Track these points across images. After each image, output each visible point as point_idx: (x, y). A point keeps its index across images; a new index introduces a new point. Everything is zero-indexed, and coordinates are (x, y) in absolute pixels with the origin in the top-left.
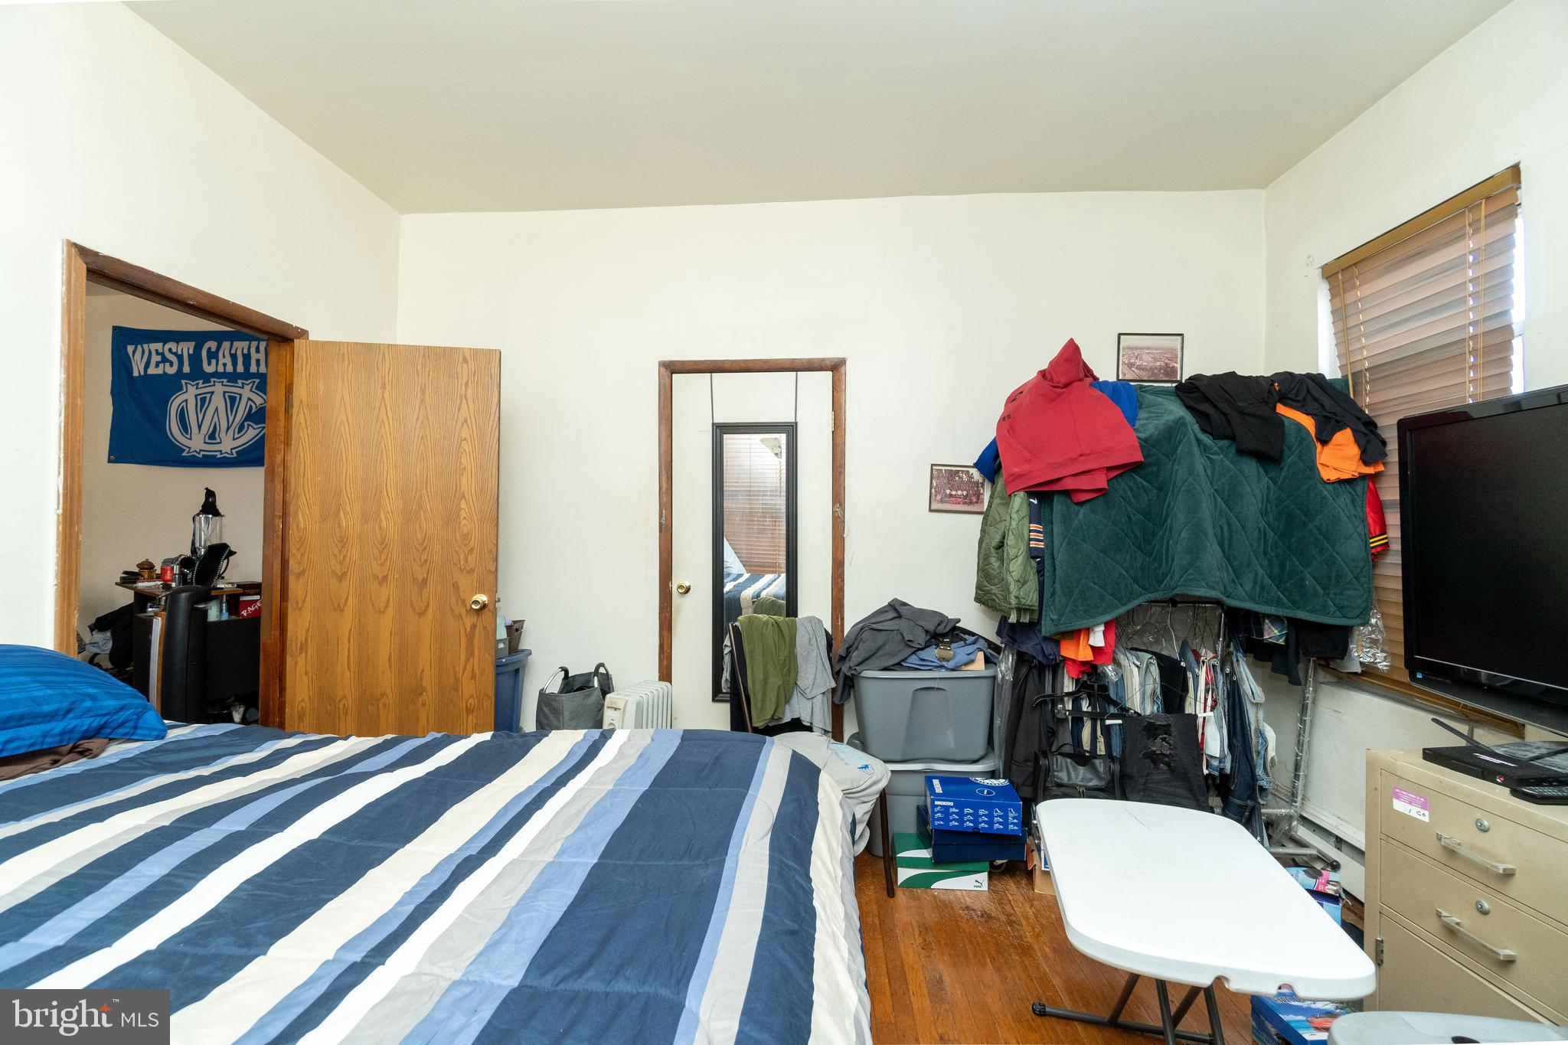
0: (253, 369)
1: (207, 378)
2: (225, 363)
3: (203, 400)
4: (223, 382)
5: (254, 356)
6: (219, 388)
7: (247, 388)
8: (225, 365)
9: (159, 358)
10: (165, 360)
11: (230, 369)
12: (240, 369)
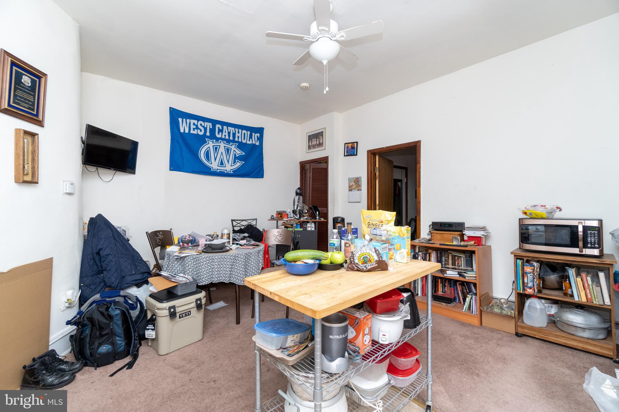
0: (236, 139)
1: (217, 139)
2: (225, 135)
3: (216, 148)
4: (224, 142)
5: (237, 135)
6: (222, 145)
7: (234, 146)
8: (225, 136)
9: (195, 127)
10: (197, 128)
11: (227, 137)
12: (231, 138)
